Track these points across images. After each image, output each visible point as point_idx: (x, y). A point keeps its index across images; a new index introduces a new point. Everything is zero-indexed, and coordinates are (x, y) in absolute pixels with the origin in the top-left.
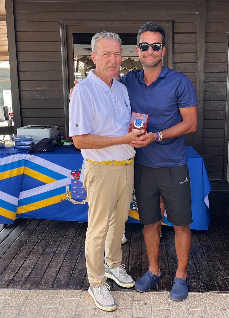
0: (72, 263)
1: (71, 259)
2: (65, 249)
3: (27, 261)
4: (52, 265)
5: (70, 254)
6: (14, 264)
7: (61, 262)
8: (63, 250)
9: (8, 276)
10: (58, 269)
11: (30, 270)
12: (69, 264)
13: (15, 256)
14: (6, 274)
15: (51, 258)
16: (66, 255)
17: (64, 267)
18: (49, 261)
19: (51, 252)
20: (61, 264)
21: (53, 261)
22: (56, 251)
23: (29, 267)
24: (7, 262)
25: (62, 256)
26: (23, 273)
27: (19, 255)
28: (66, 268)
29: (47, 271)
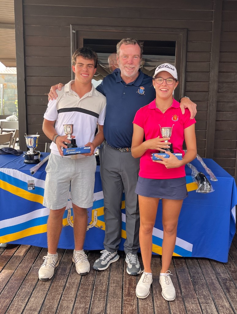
0: (86, 303)
1: (83, 297)
2: (76, 281)
5: (82, 288)
7: (72, 301)
8: (74, 283)
12: (82, 306)
13: (18, 291)
15: (61, 294)
16: (78, 291)
18: (59, 300)
19: (60, 286)
20: (73, 304)
21: (63, 300)
22: (66, 284)
25: (73, 292)
27: (22, 290)
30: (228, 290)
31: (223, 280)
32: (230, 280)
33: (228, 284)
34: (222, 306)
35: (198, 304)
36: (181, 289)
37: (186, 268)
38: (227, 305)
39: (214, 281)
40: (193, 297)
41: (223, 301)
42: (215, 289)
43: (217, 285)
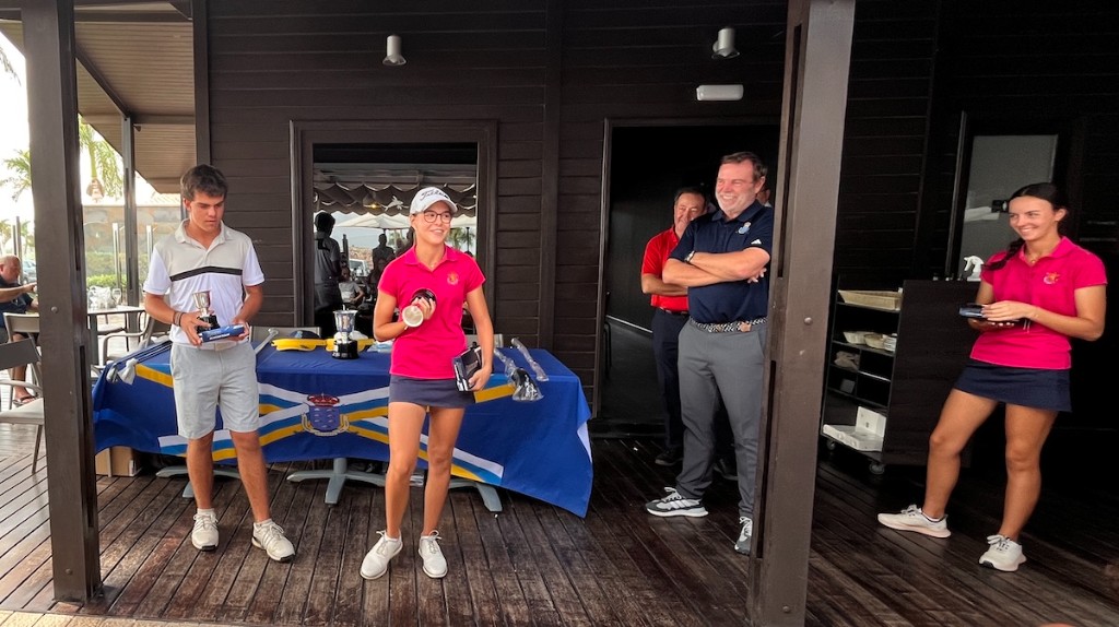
0: (331, 576)
1: (327, 567)
3: (245, 568)
4: (293, 578)
5: (323, 555)
6: (221, 571)
9: (215, 597)
10: (306, 587)
11: (254, 586)
14: (210, 592)
16: (317, 558)
17: (317, 582)
21: (294, 571)
23: (252, 582)
24: (208, 569)
26: (242, 593)
28: (322, 586)
29: (287, 590)
30: (569, 563)
31: (562, 549)
32: (573, 550)
33: (569, 555)
34: (557, 584)
35: (516, 581)
36: (487, 561)
37: (499, 533)
38: (565, 582)
39: (546, 551)
40: (508, 571)
41: (558, 577)
42: (546, 561)
43: (551, 556)
